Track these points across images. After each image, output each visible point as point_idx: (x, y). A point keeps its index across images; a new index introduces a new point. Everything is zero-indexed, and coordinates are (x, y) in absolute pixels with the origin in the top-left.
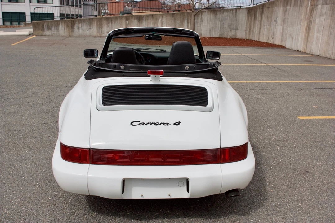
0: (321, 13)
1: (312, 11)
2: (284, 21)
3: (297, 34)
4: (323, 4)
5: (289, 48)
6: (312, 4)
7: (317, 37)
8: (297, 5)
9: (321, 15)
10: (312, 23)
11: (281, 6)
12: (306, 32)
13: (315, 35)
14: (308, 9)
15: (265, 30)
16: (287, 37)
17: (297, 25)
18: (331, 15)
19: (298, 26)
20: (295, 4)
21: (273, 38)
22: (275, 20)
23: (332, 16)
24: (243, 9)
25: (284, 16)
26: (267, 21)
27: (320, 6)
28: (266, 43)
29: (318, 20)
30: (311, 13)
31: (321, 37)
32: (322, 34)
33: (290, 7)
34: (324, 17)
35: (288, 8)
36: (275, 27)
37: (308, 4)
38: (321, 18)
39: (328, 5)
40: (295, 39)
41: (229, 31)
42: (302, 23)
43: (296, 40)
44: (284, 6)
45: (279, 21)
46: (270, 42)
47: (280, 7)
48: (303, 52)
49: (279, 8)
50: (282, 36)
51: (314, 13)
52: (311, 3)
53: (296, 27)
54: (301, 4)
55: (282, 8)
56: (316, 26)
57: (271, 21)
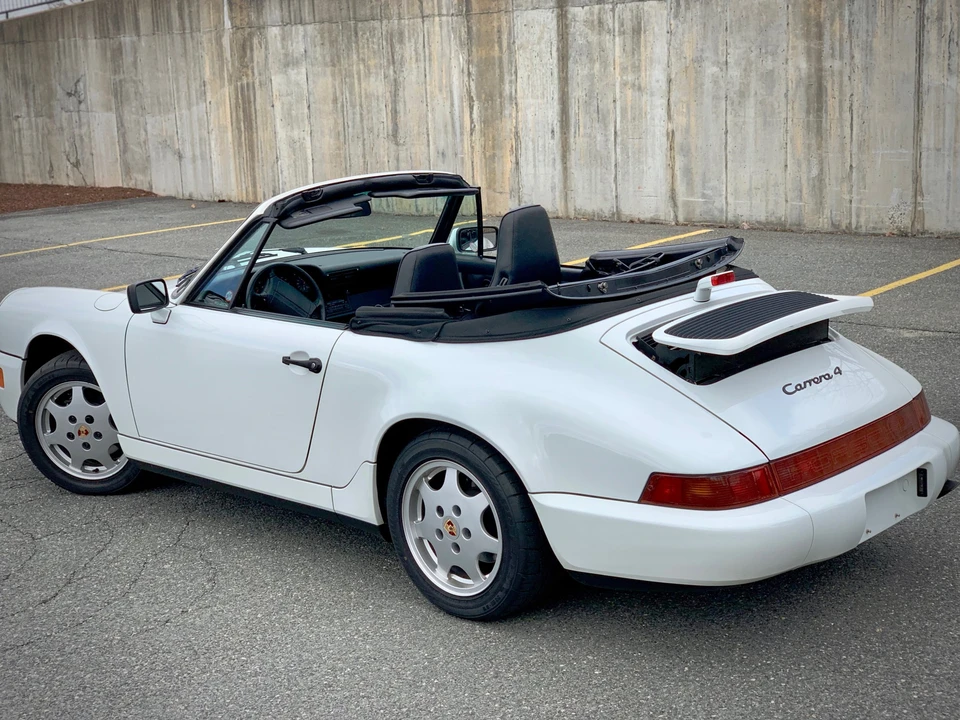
0: (286, 55)
1: (244, 49)
2: (118, 94)
3: (197, 137)
4: (284, 24)
5: (173, 193)
6: (238, 23)
7: (292, 143)
8: (170, 28)
9: (289, 62)
10: (258, 93)
11: (90, 35)
12: (239, 129)
13: (282, 133)
14: (226, 41)
15: (26, 133)
16: (153, 155)
17: (189, 106)
18: (328, 59)
19: (194, 108)
20: (156, 24)
21: (76, 165)
22: (70, 87)
23: (334, 65)
25: (116, 71)
26: (26, 95)
27: (274, 32)
28: (45, 186)
29: (277, 80)
30: (243, 56)
31: (308, 138)
32: (307, 129)
33: (135, 38)
34: (304, 70)
35: (127, 39)
36: (75, 116)
37: (221, 22)
38: (292, 73)
39: (310, 28)
40: (194, 155)
42: (209, 95)
43: (199, 162)
44: (103, 33)
45: (94, 94)
46: (66, 178)
47: (85, 38)
48: (242, 203)
49: (80, 42)
50: (125, 150)
51: (258, 55)
52: (232, 19)
53: (184, 112)
54: (187, 25)
55: (92, 42)
56: (278, 105)
57: (50, 95)
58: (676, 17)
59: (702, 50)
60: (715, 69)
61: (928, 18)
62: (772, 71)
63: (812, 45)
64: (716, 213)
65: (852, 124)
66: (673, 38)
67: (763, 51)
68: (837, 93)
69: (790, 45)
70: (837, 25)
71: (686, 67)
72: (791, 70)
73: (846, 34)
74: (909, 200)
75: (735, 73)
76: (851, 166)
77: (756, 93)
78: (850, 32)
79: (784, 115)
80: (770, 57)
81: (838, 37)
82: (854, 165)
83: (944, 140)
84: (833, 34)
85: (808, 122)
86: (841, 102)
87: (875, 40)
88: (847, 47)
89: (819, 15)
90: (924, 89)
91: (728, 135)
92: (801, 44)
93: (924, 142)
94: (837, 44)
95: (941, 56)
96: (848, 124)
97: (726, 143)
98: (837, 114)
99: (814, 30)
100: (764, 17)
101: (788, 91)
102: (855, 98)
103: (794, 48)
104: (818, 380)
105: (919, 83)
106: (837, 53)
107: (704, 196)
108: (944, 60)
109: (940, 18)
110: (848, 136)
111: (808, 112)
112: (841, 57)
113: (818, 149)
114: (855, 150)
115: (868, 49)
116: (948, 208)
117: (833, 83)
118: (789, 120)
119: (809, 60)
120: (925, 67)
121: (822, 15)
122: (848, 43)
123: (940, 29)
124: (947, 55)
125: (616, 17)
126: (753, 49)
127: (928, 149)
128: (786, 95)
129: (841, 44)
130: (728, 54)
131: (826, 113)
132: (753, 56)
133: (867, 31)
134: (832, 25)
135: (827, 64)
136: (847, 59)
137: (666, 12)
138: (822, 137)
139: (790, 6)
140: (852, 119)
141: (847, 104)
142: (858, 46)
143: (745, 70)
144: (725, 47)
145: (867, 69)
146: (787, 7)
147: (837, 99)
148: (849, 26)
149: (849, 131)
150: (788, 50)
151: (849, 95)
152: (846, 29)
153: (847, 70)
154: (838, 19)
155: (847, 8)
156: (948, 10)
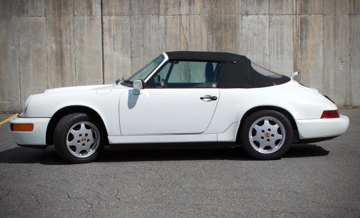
60: (14, 47)
61: (105, 30)
62: (40, 49)
63: (57, 39)
64: (16, 108)
65: (76, 70)
67: (36, 40)
68: (69, 58)
69: (48, 38)
70: (68, 31)
72: (49, 48)
73: (72, 35)
75: (23, 49)
77: (33, 57)
78: (74, 34)
79: (46, 66)
80: (39, 43)
81: (69, 35)
83: (113, 75)
84: (66, 34)
85: (57, 69)
86: (71, 61)
87: (84, 37)
88: (72, 40)
90: (105, 56)
91: (21, 75)
92: (53, 38)
93: (105, 76)
94: (68, 38)
95: (111, 44)
96: (74, 70)
97: (20, 78)
98: (69, 66)
99: (58, 33)
100: (36, 27)
101: (47, 56)
102: (77, 60)
103: (50, 40)
105: (103, 55)
106: (68, 42)
107: (10, 100)
108: (112, 46)
109: (110, 30)
110: (74, 74)
111: (57, 65)
112: (70, 44)
113: (62, 80)
114: (77, 80)
115: (81, 41)
117: (67, 54)
118: (49, 69)
119: (56, 44)
120: (105, 48)
121: (61, 26)
122: (73, 38)
123: (110, 34)
124: (113, 44)
126: (31, 39)
127: (107, 79)
128: (47, 58)
129: (70, 39)
130: (19, 41)
131: (65, 65)
132: (31, 42)
133: (81, 34)
134: (66, 31)
135: (64, 46)
136: (73, 45)
138: (63, 75)
139: (47, 23)
140: (76, 68)
141: (73, 62)
142: (77, 39)
143: (28, 48)
144: (18, 38)
145: (81, 48)
146: (46, 23)
147: (69, 60)
148: (73, 32)
149: (75, 72)
150: (47, 40)
151: (74, 58)
152: (72, 33)
153: (73, 49)
154: (68, 29)
155: (72, 25)
156: (112, 27)
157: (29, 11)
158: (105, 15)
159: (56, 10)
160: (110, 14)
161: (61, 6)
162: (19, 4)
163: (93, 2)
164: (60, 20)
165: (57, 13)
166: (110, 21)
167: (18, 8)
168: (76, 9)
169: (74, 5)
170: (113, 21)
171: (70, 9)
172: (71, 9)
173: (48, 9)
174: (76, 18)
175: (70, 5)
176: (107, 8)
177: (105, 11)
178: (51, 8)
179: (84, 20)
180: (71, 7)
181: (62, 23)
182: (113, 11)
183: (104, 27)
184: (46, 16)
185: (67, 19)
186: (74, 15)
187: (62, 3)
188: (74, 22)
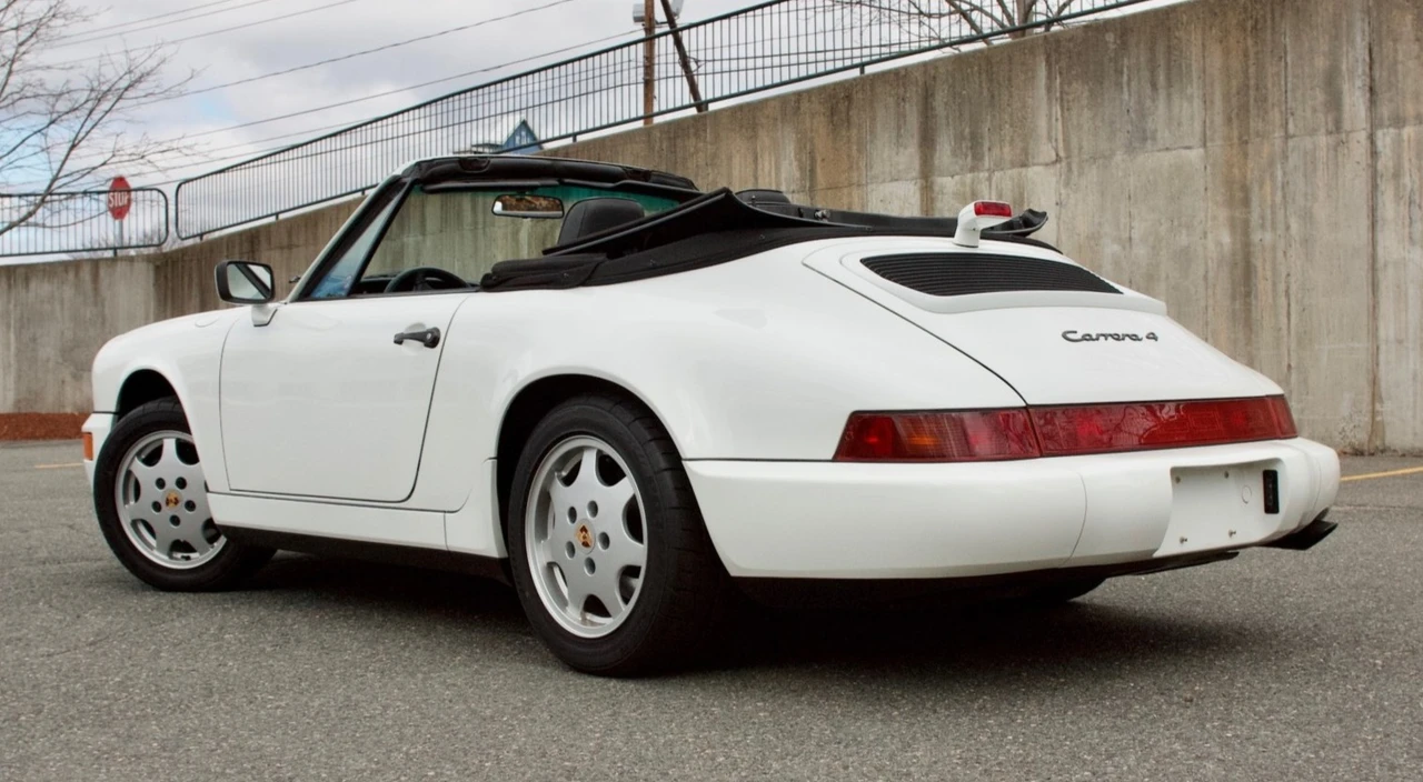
24: (131, 259)
33: (420, 238)
41: (68, 379)
58: (1067, 184)
59: (1100, 224)
60: (1116, 248)
61: (1382, 176)
62: (1188, 247)
63: (1237, 214)
65: (1289, 312)
66: (1063, 211)
67: (1176, 223)
68: (1269, 274)
69: (1209, 215)
70: (1268, 188)
71: (1080, 247)
73: (1279, 199)
74: (1366, 407)
75: (1141, 251)
76: (1289, 366)
77: (1167, 277)
78: (1284, 197)
79: (1203, 303)
80: (1184, 232)
81: (1269, 202)
82: (1293, 365)
83: (1407, 328)
84: (1262, 199)
85: (1234, 310)
86: (1274, 284)
87: (1316, 205)
88: (1281, 214)
89: (1245, 177)
90: (1381, 262)
92: (1223, 214)
93: (1382, 333)
94: (1268, 212)
95: (1400, 223)
96: (1284, 312)
98: (1270, 300)
99: (1239, 195)
100: (1177, 181)
101: (1207, 272)
102: (1292, 279)
103: (1214, 218)
104: (1117, 337)
105: (1374, 258)
106: (1268, 223)
108: (1404, 227)
109: (1397, 175)
110: (1284, 327)
111: (1233, 298)
112: (1274, 228)
113: (1247, 344)
114: (1293, 345)
115: (1307, 217)
116: (1414, 417)
117: (1264, 261)
118: (1210, 309)
119: (1233, 233)
120: (1380, 237)
121: (1249, 176)
122: (1282, 211)
123: (1397, 188)
124: (1407, 222)
125: (994, 186)
126: (1163, 221)
127: (1387, 341)
128: (1205, 278)
129: (1273, 213)
130: (1131, 228)
131: (1256, 297)
132: (1163, 229)
133: (1306, 194)
134: (1261, 187)
135: (1256, 237)
136: (1281, 230)
137: (1054, 179)
138: (1251, 330)
139: (1208, 168)
140: (1289, 305)
141: (1282, 287)
142: (1295, 213)
143: (1154, 248)
144: (1128, 219)
145: (1306, 241)
146: (1205, 167)
147: (1270, 282)
148: (1283, 187)
149: (1285, 320)
150: (1206, 221)
151: (1284, 275)
152: (1279, 194)
153: (1281, 244)
154: (1268, 182)
155: (1279, 166)
156: (1406, 165)
157: (1159, 135)
158: (1381, 126)
159: (1235, 123)
160: (1398, 121)
161: (1248, 111)
162: (1133, 115)
163: (1346, 87)
164: (1246, 155)
165: (1235, 133)
166: (1398, 142)
167: (1130, 128)
168: (1292, 114)
169: (1286, 102)
170: (1409, 141)
171: (1275, 116)
172: (1277, 116)
173: (1212, 122)
174: (1291, 143)
175: (1273, 105)
176: (1391, 101)
177: (1385, 111)
178: (1219, 120)
179: (1315, 149)
180: (1276, 109)
181: (1251, 164)
182: (1410, 109)
183: (1380, 167)
184: (1204, 145)
185: (1266, 150)
186: (1287, 137)
187: (1252, 101)
188: (1285, 157)
